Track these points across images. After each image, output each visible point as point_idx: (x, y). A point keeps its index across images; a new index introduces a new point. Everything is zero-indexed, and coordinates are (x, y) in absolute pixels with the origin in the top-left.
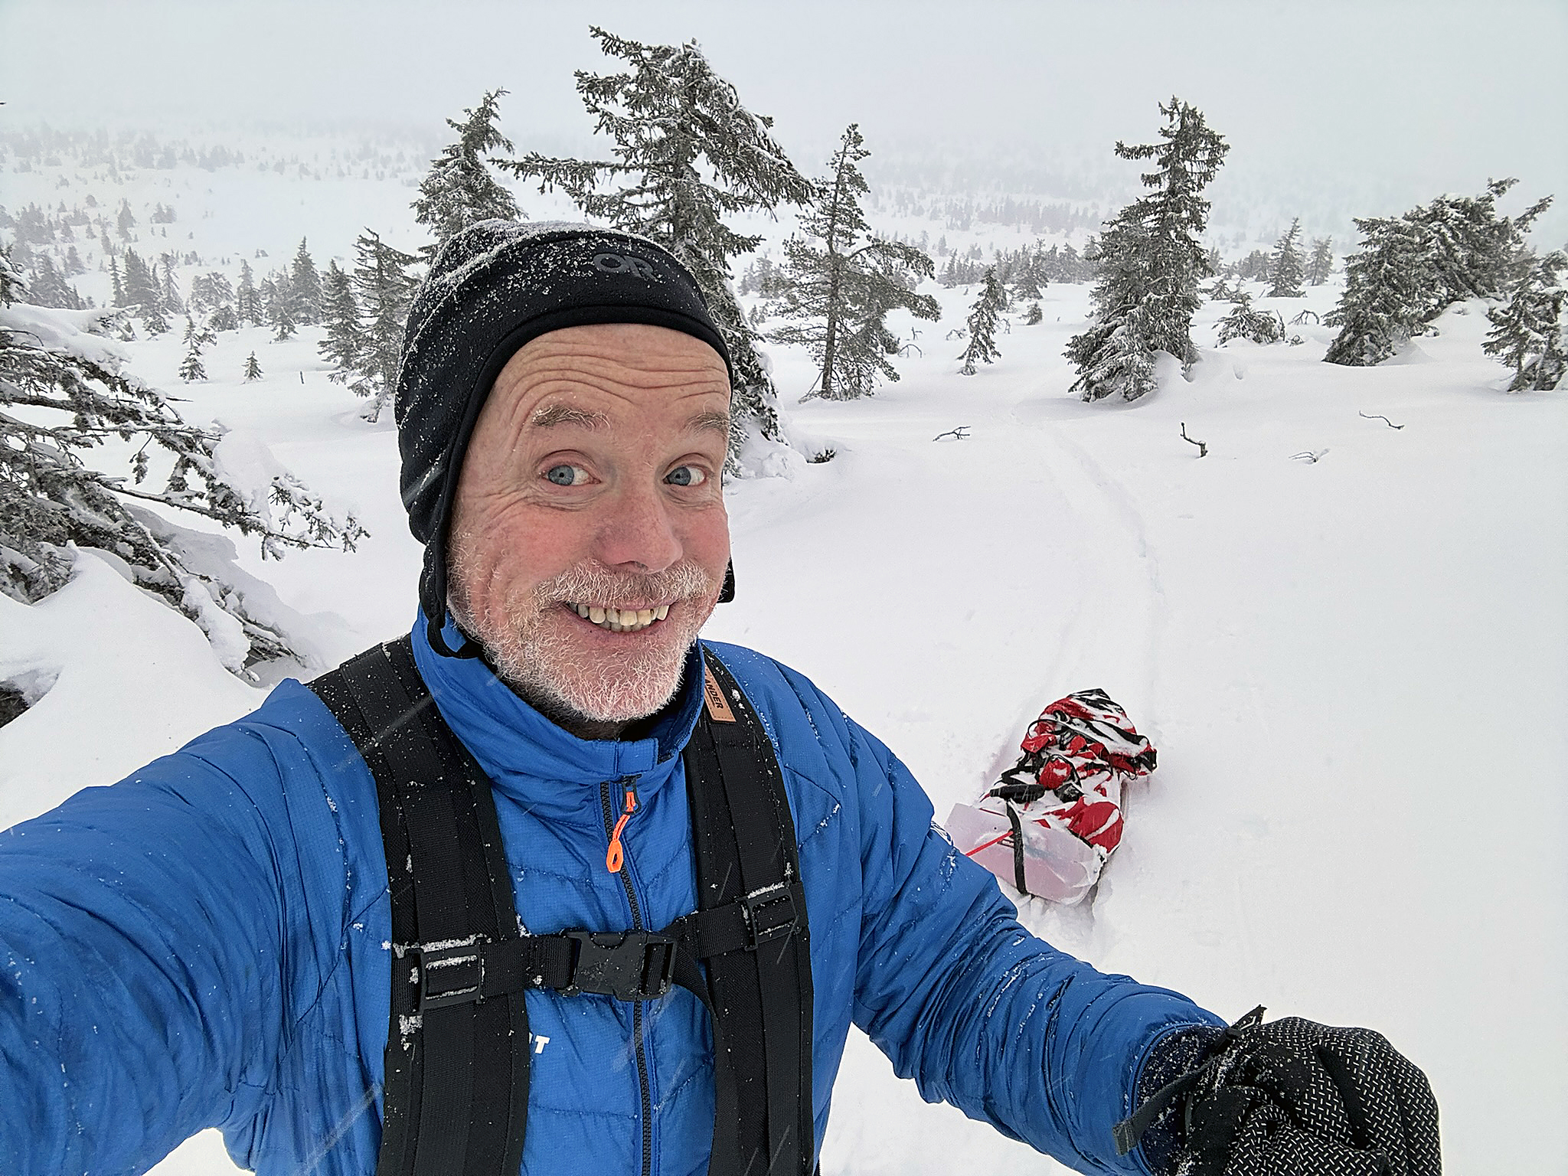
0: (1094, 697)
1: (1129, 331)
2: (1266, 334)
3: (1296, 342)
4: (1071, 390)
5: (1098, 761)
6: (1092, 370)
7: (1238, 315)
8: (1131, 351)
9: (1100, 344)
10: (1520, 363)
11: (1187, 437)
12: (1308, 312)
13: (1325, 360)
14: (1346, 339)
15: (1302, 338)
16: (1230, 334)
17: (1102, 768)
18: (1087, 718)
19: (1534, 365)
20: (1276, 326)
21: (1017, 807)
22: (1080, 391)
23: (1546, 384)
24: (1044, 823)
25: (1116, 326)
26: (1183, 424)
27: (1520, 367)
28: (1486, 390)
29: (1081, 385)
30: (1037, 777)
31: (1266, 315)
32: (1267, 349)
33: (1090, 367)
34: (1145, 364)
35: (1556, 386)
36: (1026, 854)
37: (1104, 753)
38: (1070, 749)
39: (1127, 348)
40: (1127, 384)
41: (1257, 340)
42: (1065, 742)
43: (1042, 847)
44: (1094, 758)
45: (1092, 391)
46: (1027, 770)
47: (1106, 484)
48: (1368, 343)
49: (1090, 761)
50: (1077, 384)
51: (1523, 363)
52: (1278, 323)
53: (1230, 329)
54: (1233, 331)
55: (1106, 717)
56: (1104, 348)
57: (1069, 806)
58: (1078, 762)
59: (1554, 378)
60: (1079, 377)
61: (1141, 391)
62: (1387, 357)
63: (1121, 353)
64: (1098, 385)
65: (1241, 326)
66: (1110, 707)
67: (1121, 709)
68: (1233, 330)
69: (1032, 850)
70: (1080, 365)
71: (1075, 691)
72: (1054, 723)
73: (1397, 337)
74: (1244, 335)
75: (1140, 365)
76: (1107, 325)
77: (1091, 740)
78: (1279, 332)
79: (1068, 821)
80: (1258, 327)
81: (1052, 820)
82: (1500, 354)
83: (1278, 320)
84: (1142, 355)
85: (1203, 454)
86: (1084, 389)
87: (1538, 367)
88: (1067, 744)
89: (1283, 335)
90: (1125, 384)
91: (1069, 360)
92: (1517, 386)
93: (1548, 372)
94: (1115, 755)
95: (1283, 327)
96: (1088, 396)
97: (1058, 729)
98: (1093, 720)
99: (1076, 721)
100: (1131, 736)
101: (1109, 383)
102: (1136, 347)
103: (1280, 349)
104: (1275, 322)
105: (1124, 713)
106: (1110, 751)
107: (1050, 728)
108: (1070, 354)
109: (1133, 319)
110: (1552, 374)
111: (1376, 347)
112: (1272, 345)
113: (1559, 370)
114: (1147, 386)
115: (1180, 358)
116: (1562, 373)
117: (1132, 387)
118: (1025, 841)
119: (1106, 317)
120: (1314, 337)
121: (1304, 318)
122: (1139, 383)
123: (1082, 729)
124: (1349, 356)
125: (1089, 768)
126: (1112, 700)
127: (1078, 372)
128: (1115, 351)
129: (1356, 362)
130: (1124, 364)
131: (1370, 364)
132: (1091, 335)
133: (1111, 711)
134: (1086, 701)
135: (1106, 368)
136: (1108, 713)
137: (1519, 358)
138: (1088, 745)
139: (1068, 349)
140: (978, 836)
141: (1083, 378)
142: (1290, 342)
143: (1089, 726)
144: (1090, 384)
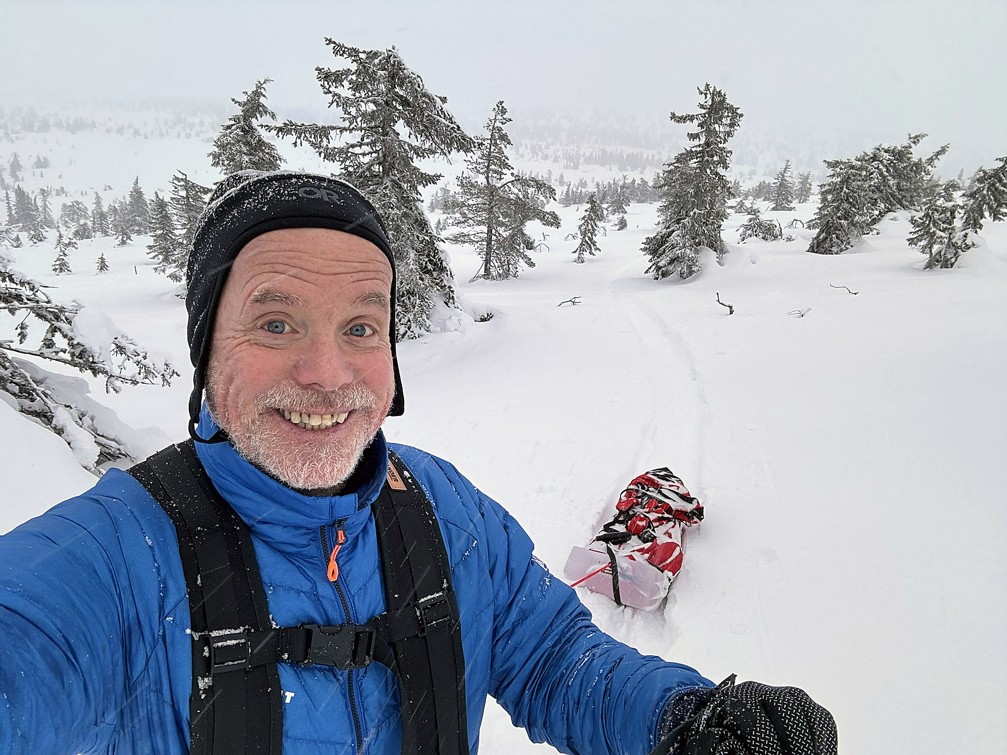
0: (663, 473)
1: (682, 234)
2: (770, 235)
3: (789, 239)
4: (646, 272)
5: (666, 515)
6: (659, 260)
7: (752, 222)
8: (684, 246)
9: (663, 243)
10: (931, 251)
11: (720, 301)
12: (796, 220)
13: (808, 251)
14: (821, 237)
15: (794, 237)
16: (747, 235)
17: (668, 520)
18: (658, 487)
19: (940, 252)
20: (776, 230)
21: (613, 547)
22: (652, 273)
23: (947, 264)
24: (631, 557)
25: (673, 231)
26: (718, 294)
27: (931, 254)
28: (910, 269)
29: (652, 269)
30: (627, 527)
31: (770, 222)
32: (771, 245)
33: (658, 257)
34: (693, 255)
35: (954, 266)
36: (620, 578)
37: (669, 510)
38: (647, 508)
39: (681, 245)
40: (682, 268)
41: (765, 238)
42: (644, 504)
43: (630, 573)
44: (663, 513)
45: (660, 273)
46: (620, 522)
47: (669, 333)
48: (835, 240)
49: (660, 515)
50: (650, 268)
51: (933, 251)
52: (777, 227)
53: (747, 232)
55: (670, 486)
56: (666, 245)
57: (647, 545)
58: (653, 516)
59: (953, 260)
60: (651, 264)
61: (691, 273)
62: (847, 248)
63: (677, 248)
64: (664, 269)
65: (754, 230)
66: (673, 479)
67: (680, 480)
68: (749, 232)
69: (624, 575)
70: (652, 256)
71: (650, 469)
72: (637, 491)
73: (853, 236)
74: (756, 236)
75: (690, 256)
76: (668, 230)
77: (661, 502)
78: (778, 233)
79: (647, 556)
80: (765, 230)
81: (636, 555)
82: (918, 246)
83: (778, 226)
84: (691, 249)
85: (731, 313)
86: (654, 272)
87: (942, 253)
88: (646, 504)
89: (781, 235)
90: (680, 268)
91: (645, 253)
92: (930, 266)
93: (949, 256)
94: (677, 511)
95: (781, 230)
96: (657, 276)
97: (639, 495)
98: (662, 488)
99: (651, 489)
100: (687, 498)
101: (671, 268)
102: (687, 244)
103: (780, 243)
105: (682, 483)
106: (673, 508)
107: (634, 495)
108: (645, 249)
109: (684, 226)
110: (951, 258)
111: (840, 242)
112: (774, 242)
113: (956, 255)
114: (695, 269)
115: (715, 251)
116: (958, 257)
117: (685, 270)
118: (619, 570)
119: (668, 225)
120: (801, 236)
121: (794, 224)
122: (689, 267)
123: (655, 494)
124: (823, 248)
125: (660, 520)
126: (674, 475)
127: (650, 261)
128: (673, 247)
129: (828, 252)
130: (680, 255)
131: (837, 253)
132: (658, 237)
133: (674, 482)
134: (657, 476)
135: (668, 258)
136: (671, 483)
137: (931, 248)
138: (659, 505)
139: (643, 246)
140: (589, 568)
141: (653, 265)
142: (786, 239)
143: (660, 492)
144: (658, 268)
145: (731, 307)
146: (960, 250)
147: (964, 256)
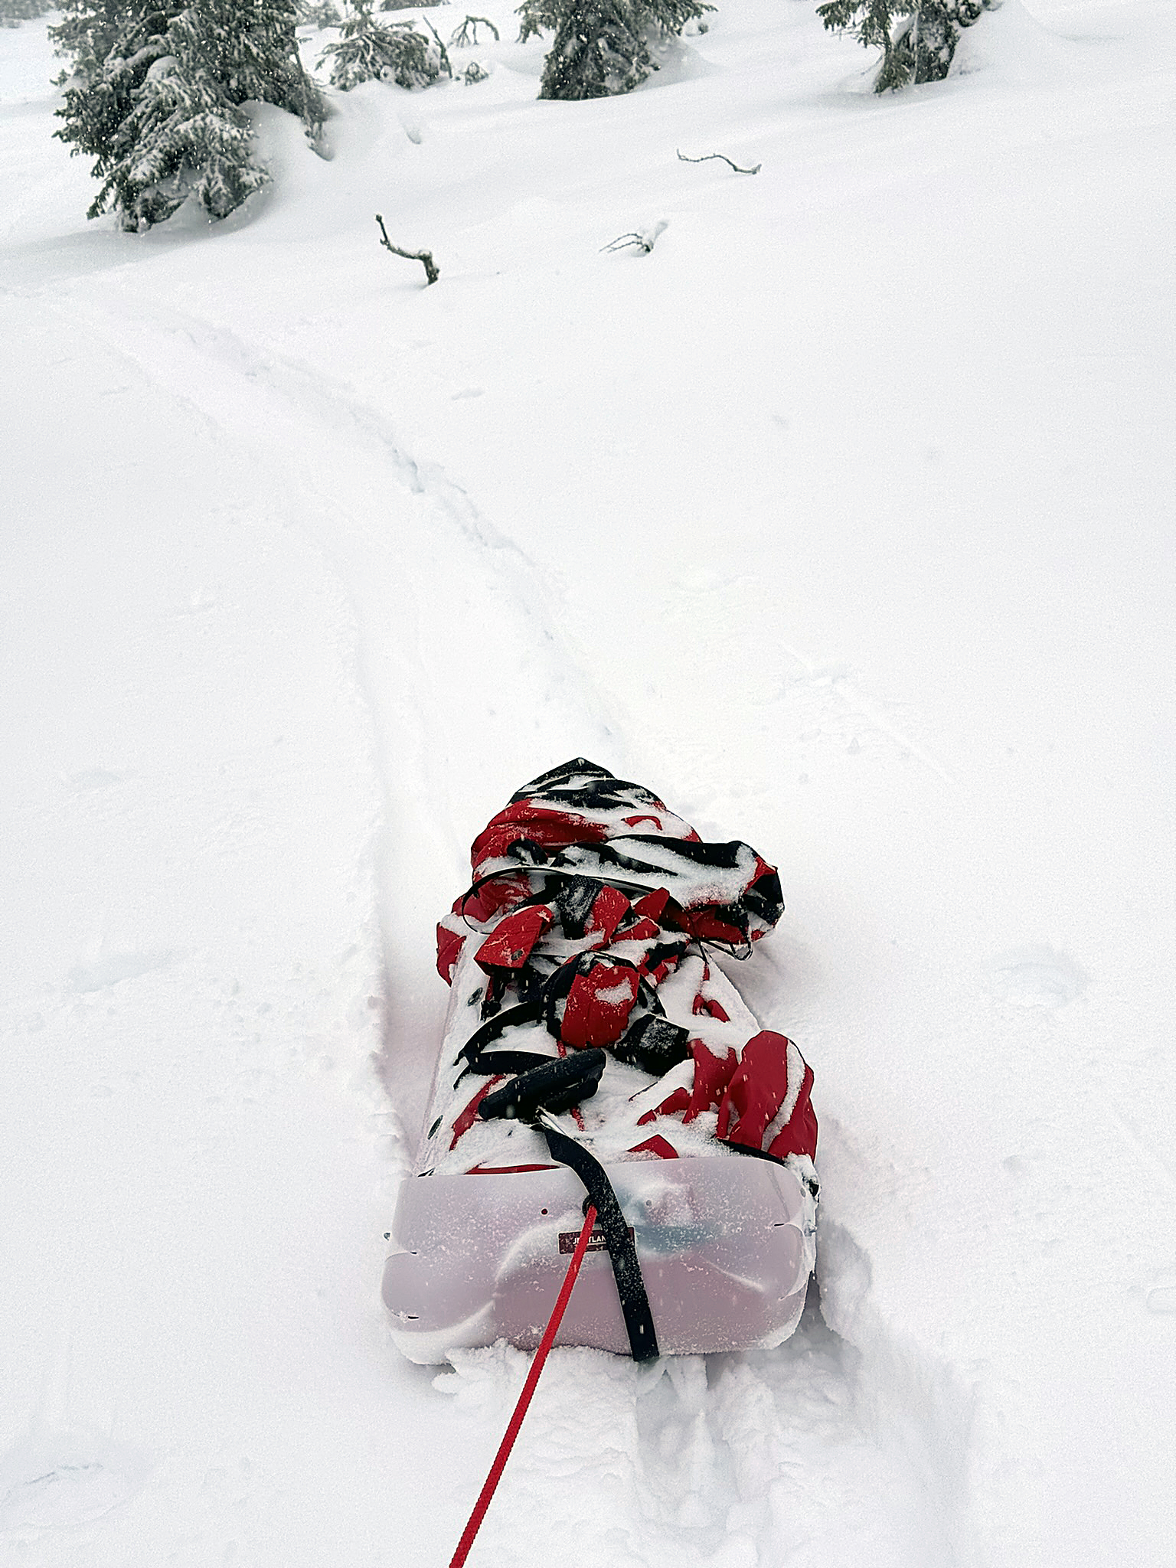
0: (577, 783)
1: (181, 64)
2: (415, 68)
3: (474, 76)
4: (93, 212)
5: (669, 938)
6: (128, 161)
7: (355, 35)
8: (197, 108)
9: (126, 106)
10: (886, 34)
11: (394, 243)
12: (473, 20)
13: (542, 97)
14: (569, 50)
15: (484, 67)
16: (351, 76)
17: (679, 954)
18: (594, 840)
19: (906, 36)
20: (430, 51)
21: (562, 1124)
22: (113, 214)
23: (933, 70)
24: (660, 1147)
25: (150, 61)
26: (379, 219)
27: (887, 42)
28: (839, 98)
29: (111, 199)
30: (554, 1029)
31: (407, 30)
32: (422, 101)
33: (120, 157)
34: (234, 132)
35: (950, 71)
36: (644, 1253)
37: (667, 912)
38: (596, 928)
39: (188, 102)
40: (209, 181)
41: (403, 82)
42: (578, 915)
43: (681, 1217)
44: (655, 934)
45: (138, 209)
46: (516, 1018)
47: (267, 369)
48: (607, 54)
49: (651, 943)
50: (102, 197)
51: (891, 32)
52: (431, 43)
53: (349, 66)
54: (356, 70)
55: (632, 821)
56: (138, 111)
57: (681, 1075)
58: (633, 951)
59: (944, 55)
60: (100, 184)
61: (239, 192)
62: (645, 76)
63: (177, 116)
64: (148, 194)
65: (368, 58)
66: (625, 795)
67: (650, 794)
68: (355, 67)
69: (659, 1235)
70: (97, 157)
71: (522, 777)
72: (522, 875)
73: (652, 35)
74: (377, 76)
75: (225, 136)
76: (131, 61)
77: (630, 891)
78: (437, 62)
79: (708, 1119)
80: (399, 56)
81: (669, 1128)
82: (850, 24)
83: (431, 37)
84: (222, 116)
85: (432, 276)
86: (119, 207)
87: (913, 39)
88: (586, 916)
89: (447, 67)
90: (204, 181)
91: (72, 145)
92: (889, 81)
93: (931, 46)
94: (697, 908)
95: (443, 50)
96: (133, 222)
97: (538, 888)
98: (608, 840)
99: (572, 852)
100: (723, 855)
101: (169, 189)
102: (206, 98)
103: (450, 93)
104: (427, 41)
105: (657, 802)
106: (683, 899)
107: (517, 893)
108: (69, 135)
109: (182, 35)
110: (939, 49)
111: (621, 59)
112: (432, 89)
113: (949, 39)
114: (249, 178)
115: (294, 111)
116: (954, 44)
117: (220, 184)
118: (631, 1218)
119: (124, 44)
120: (504, 63)
121: (469, 31)
122: (231, 176)
123: (591, 869)
124: (580, 82)
125: (662, 960)
126: (618, 776)
127: (97, 172)
128: (161, 112)
129: (596, 90)
130: (192, 136)
131: (620, 92)
132: (104, 86)
133: (631, 805)
134: (566, 796)
135: (155, 152)
136: (629, 813)
137: (884, 25)
138: (633, 903)
139: (61, 124)
140: (499, 1252)
141: (110, 184)
142: (463, 77)
143: (609, 856)
144: (129, 193)
145: (426, 260)
146: (955, 24)
147: (970, 39)
